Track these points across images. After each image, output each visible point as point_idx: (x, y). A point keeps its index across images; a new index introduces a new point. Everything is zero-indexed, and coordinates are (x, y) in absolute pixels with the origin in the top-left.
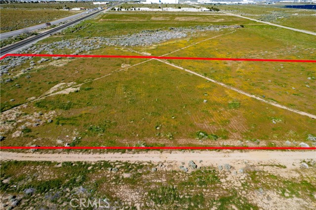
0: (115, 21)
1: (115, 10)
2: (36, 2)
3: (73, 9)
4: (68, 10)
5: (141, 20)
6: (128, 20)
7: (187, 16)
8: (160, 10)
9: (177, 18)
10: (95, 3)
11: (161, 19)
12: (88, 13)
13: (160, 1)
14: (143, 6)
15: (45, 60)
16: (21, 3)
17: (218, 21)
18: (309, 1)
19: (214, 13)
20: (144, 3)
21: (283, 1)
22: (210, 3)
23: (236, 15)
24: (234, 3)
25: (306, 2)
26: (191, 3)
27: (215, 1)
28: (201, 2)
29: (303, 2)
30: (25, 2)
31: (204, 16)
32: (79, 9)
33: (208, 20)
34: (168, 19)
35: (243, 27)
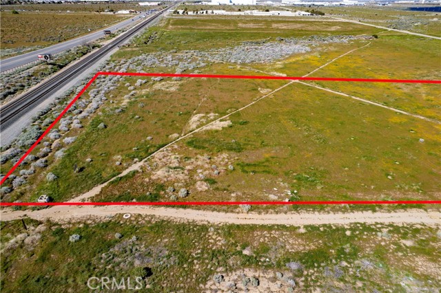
0: (191, 29)
1: (178, 13)
2: (58, 3)
3: (120, 12)
4: (112, 13)
5: (228, 28)
6: (208, 27)
7: (285, 22)
8: (242, 13)
9: (274, 26)
10: (141, 4)
11: (251, 25)
12: (146, 18)
13: (231, 2)
14: (212, 7)
15: (144, 81)
16: (39, 3)
17: (333, 29)
18: (435, 2)
19: (318, 18)
20: (210, 4)
21: (400, 2)
22: (301, 3)
23: (351, 21)
24: (334, 4)
25: (432, 2)
26: (276, 4)
27: (305, 1)
28: (288, 3)
29: (427, 2)
30: (44, 3)
31: (309, 22)
32: (127, 12)
33: (318, 28)
34: (262, 25)
35: (376, 37)
